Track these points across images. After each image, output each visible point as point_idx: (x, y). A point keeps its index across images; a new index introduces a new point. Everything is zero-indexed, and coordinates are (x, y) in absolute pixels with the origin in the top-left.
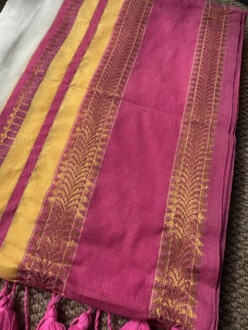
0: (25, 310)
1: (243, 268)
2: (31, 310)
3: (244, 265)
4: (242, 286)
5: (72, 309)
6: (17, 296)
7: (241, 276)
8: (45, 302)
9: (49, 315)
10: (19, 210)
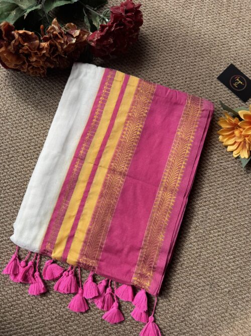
0: (79, 276)
1: (181, 266)
2: (81, 276)
3: (182, 265)
4: (178, 274)
5: (99, 277)
6: (75, 270)
7: (179, 270)
8: (88, 274)
9: (90, 279)
10: (76, 236)
